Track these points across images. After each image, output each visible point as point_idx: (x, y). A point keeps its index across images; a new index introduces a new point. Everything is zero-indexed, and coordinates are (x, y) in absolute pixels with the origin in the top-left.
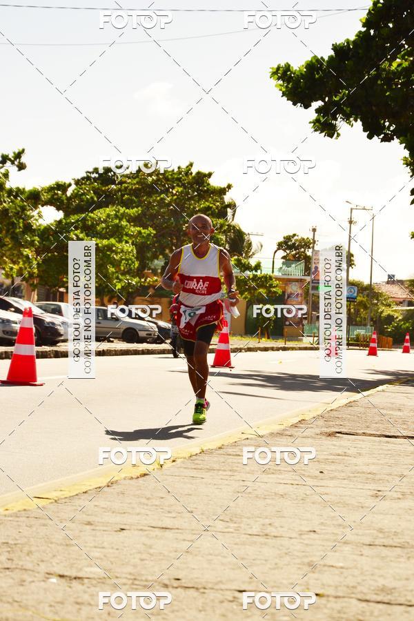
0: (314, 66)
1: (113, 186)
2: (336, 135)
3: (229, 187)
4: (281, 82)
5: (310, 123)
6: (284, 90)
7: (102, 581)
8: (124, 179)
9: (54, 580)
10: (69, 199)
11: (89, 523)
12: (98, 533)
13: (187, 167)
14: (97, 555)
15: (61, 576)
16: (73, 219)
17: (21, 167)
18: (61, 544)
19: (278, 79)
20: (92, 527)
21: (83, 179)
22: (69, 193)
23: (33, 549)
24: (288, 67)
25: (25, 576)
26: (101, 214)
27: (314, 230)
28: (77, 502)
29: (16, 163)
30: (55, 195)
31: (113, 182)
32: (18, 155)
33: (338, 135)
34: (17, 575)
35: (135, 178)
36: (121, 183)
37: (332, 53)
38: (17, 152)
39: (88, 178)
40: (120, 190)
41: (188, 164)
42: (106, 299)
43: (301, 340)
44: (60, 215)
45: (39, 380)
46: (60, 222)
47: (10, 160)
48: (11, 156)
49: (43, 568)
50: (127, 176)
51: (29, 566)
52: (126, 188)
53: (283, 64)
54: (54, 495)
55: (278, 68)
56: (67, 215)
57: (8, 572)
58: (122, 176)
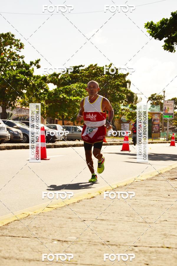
0: (163, 22)
1: (78, 74)
2: (174, 51)
3: (128, 74)
4: (149, 30)
5: (163, 46)
6: (150, 33)
7: (76, 242)
9: (56, 242)
10: (59, 80)
11: (70, 218)
12: (74, 222)
13: (109, 65)
14: (74, 231)
15: (59, 241)
16: (61, 88)
18: (58, 227)
19: (148, 28)
20: (72, 220)
22: (59, 77)
23: (47, 229)
24: (152, 23)
25: (43, 241)
26: (74, 86)
27: (164, 92)
28: (65, 209)
29: (36, 65)
30: (54, 78)
31: (78, 72)
32: (38, 62)
33: (175, 51)
34: (41, 240)
35: (87, 71)
36: (81, 73)
37: (171, 16)
38: (37, 60)
40: (81, 76)
41: (110, 64)
42: (75, 123)
43: (159, 139)
44: (55, 87)
45: (48, 157)
46: (56, 89)
47: (34, 64)
48: (34, 62)
49: (51, 237)
50: (84, 70)
51: (45, 236)
52: (83, 75)
53: (150, 22)
54: (55, 206)
55: (148, 24)
56: (58, 87)
57: (36, 239)
58: (82, 70)
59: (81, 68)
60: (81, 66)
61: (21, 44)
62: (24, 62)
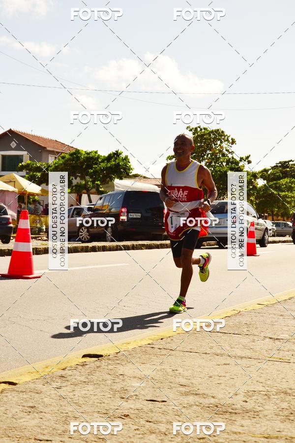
1: (288, 169)
7: (288, 341)
8: (292, 166)
9: (267, 340)
10: (269, 175)
11: (282, 315)
12: (286, 320)
14: (286, 329)
15: (270, 338)
16: (271, 183)
17: (249, 162)
18: (270, 324)
20: (283, 317)
21: (274, 166)
22: (269, 173)
23: (258, 326)
25: (255, 338)
26: (283, 181)
28: (276, 306)
29: (247, 160)
30: (264, 174)
31: (288, 167)
32: (248, 157)
34: (251, 337)
39: (277, 166)
40: (291, 171)
42: (285, 218)
44: (265, 182)
45: (257, 254)
46: (265, 185)
47: (243, 160)
48: (244, 157)
49: (262, 334)
51: (257, 334)
52: (293, 170)
54: (266, 303)
56: (268, 183)
57: (247, 336)
58: (292, 165)
59: (291, 163)
60: (291, 161)
61: (232, 139)
62: (233, 158)
